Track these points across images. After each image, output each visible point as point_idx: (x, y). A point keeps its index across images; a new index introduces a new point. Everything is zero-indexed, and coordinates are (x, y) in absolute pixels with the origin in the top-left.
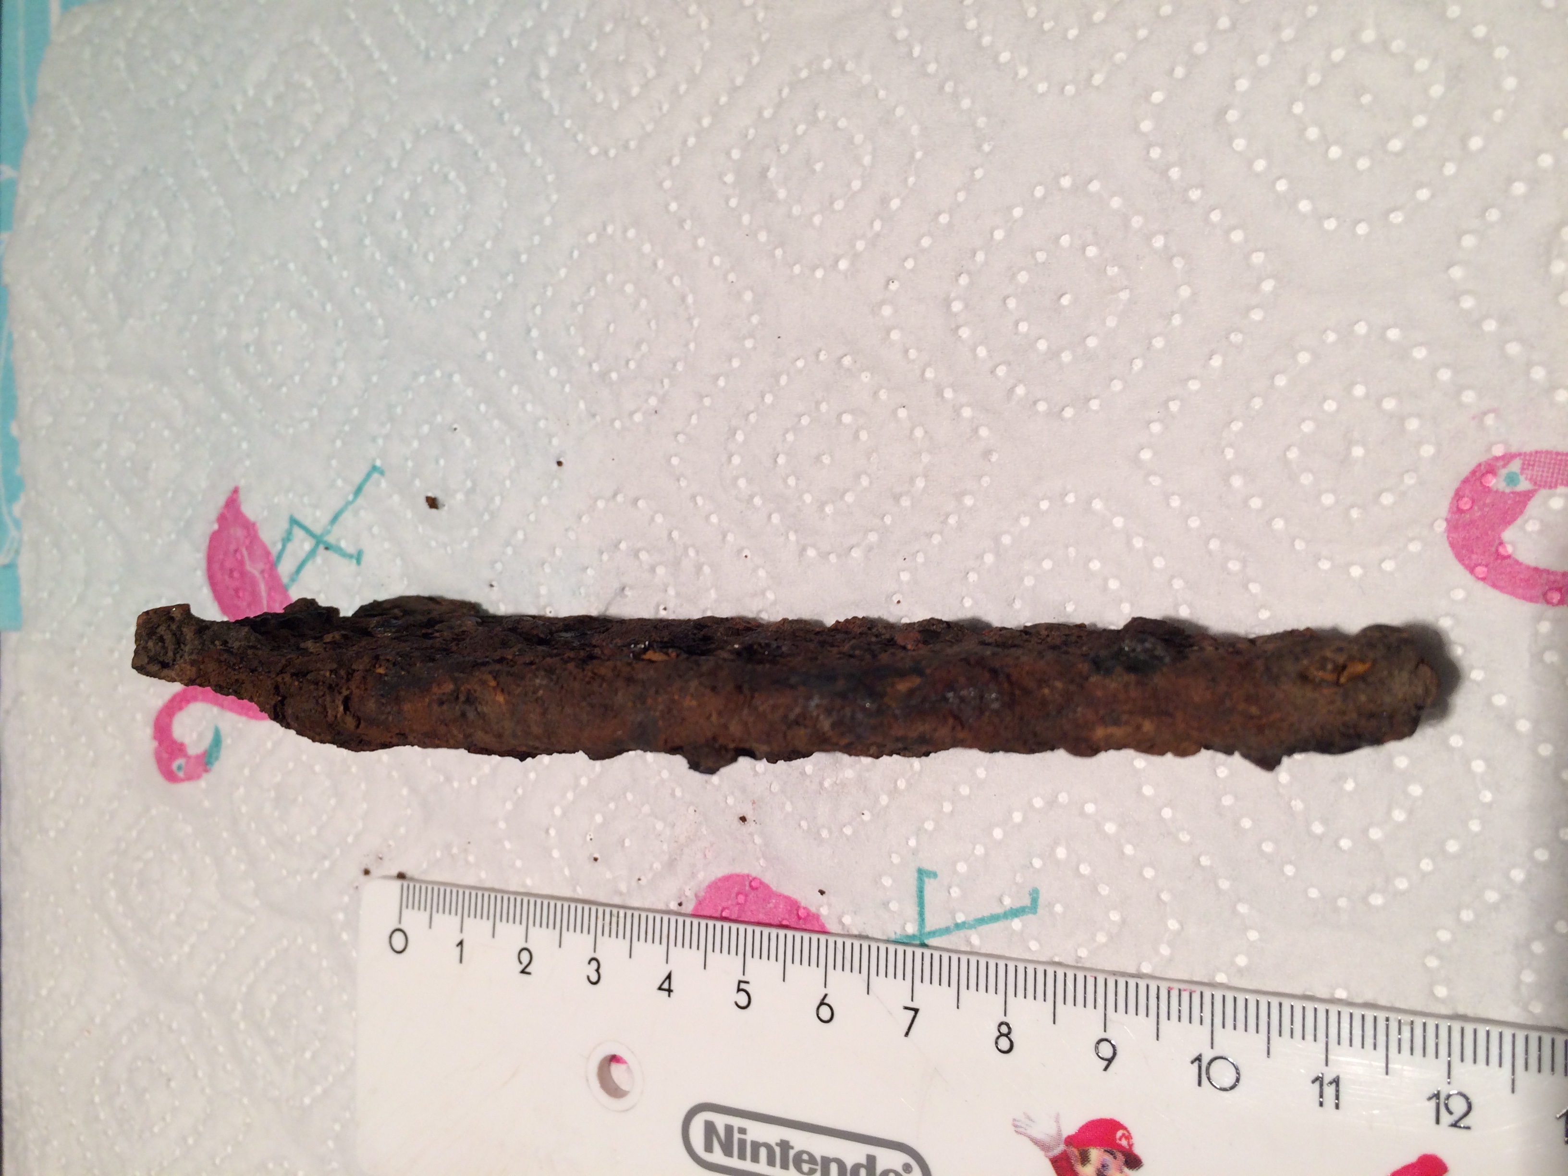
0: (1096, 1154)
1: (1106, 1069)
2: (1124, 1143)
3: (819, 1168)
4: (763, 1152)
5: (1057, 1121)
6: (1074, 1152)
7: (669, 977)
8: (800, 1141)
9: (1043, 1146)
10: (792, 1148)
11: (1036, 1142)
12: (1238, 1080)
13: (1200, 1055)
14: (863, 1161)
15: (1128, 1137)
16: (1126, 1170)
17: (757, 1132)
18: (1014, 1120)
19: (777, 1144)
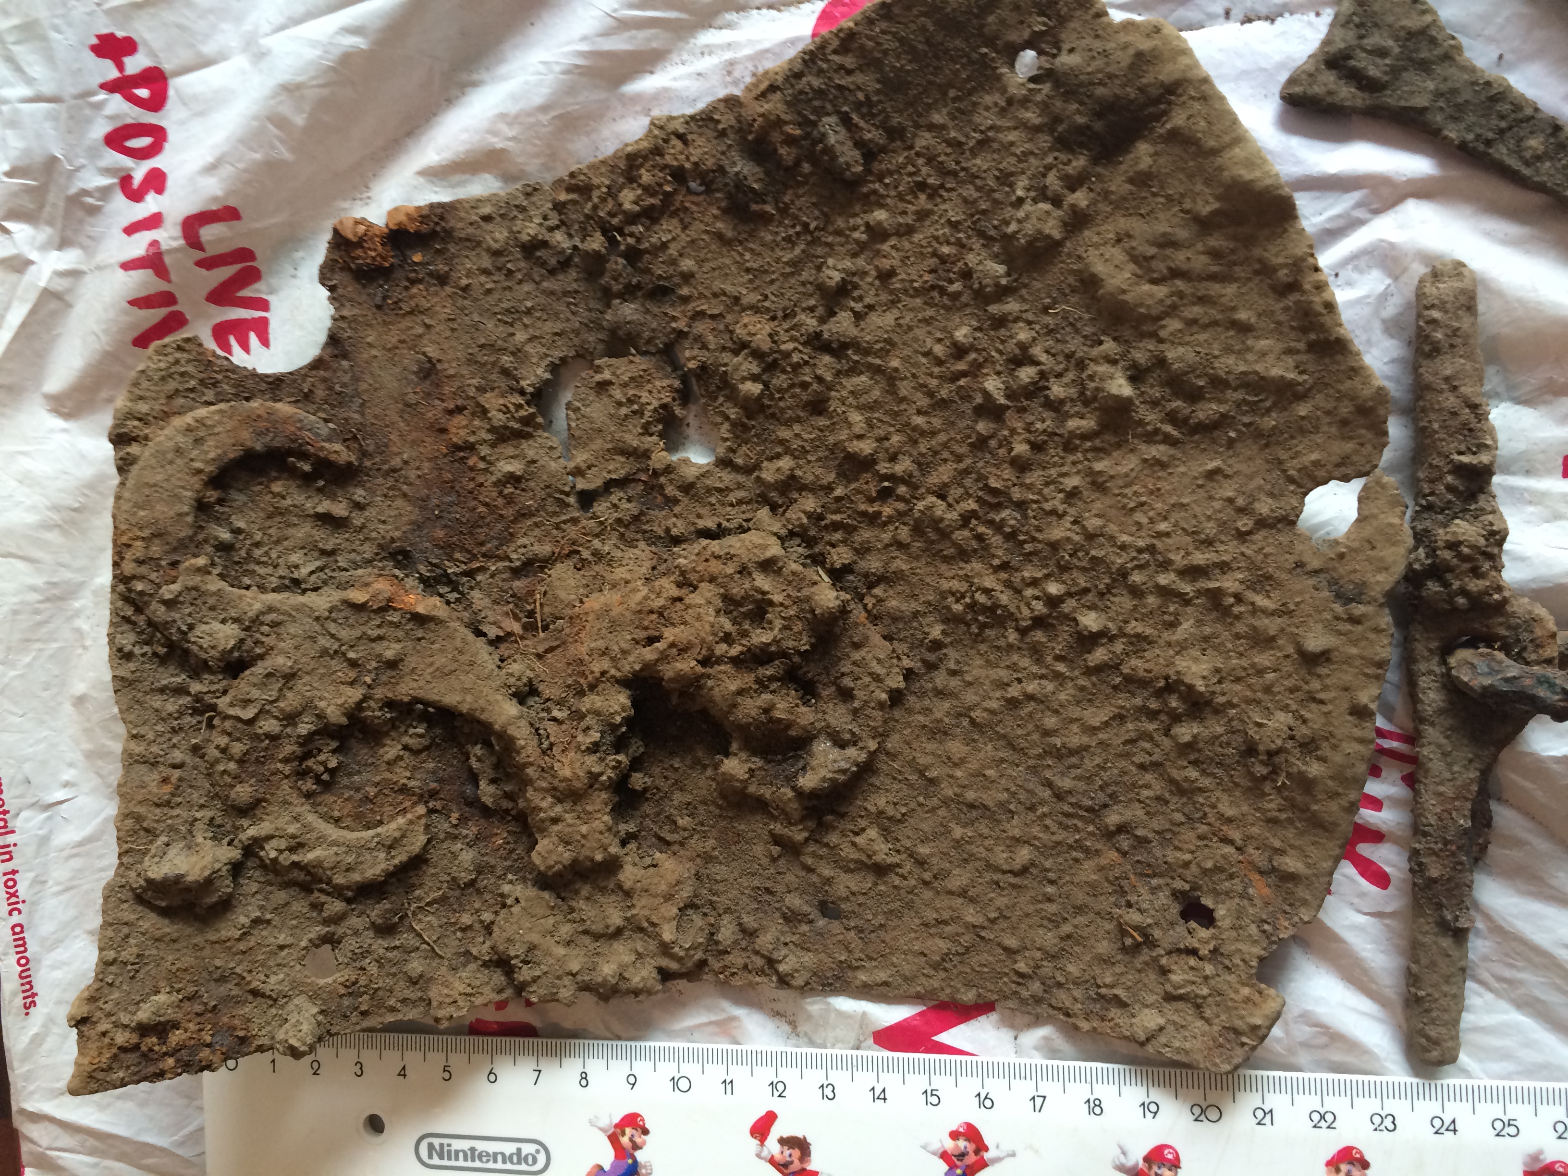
1: (632, 1087)
2: (641, 1123)
3: (492, 1158)
5: (610, 1116)
6: (618, 1132)
7: (404, 1068)
9: (602, 1130)
10: (477, 1150)
11: (601, 1129)
12: (690, 1086)
13: (674, 1076)
14: (515, 1151)
15: (642, 1120)
16: (642, 1136)
18: (589, 1119)
19: (468, 1149)
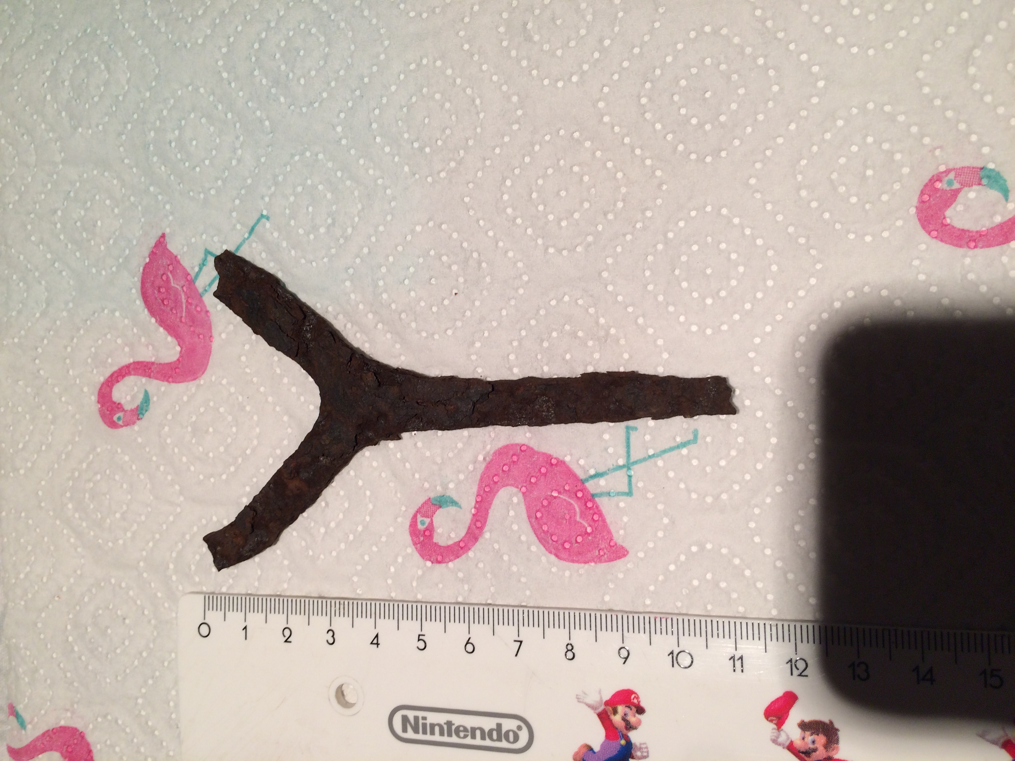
0: (621, 709)
1: (624, 663)
2: (635, 701)
3: (469, 734)
4: (437, 729)
5: (600, 692)
6: (610, 709)
7: (377, 636)
8: (458, 720)
9: (593, 707)
10: (454, 724)
11: (589, 706)
12: (692, 662)
13: (673, 651)
14: (495, 727)
15: (638, 698)
16: (637, 715)
17: (433, 718)
18: (577, 695)
19: (445, 724)
